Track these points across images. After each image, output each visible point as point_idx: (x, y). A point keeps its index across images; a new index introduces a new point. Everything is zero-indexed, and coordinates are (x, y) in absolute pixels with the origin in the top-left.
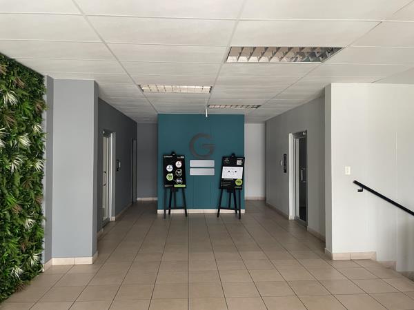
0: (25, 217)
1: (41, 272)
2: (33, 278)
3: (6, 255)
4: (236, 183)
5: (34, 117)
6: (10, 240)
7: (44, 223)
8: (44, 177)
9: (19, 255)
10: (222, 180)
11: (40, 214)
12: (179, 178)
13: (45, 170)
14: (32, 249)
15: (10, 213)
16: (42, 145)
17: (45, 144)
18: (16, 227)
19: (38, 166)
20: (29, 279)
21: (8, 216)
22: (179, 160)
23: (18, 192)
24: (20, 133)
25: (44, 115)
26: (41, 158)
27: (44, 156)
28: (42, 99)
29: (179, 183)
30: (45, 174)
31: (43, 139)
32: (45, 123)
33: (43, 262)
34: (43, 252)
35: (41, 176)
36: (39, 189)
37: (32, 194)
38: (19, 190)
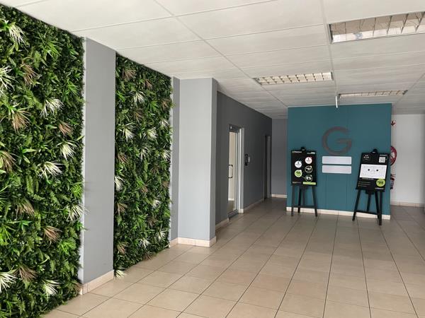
0: (153, 198)
1: (167, 247)
2: (160, 251)
3: (135, 228)
4: (378, 184)
5: (161, 114)
6: (139, 215)
7: (170, 205)
8: (171, 166)
9: (147, 229)
10: (360, 180)
11: (167, 197)
12: (309, 175)
13: (171, 160)
14: (159, 226)
15: (140, 194)
16: (169, 138)
17: (171, 137)
18: (145, 206)
19: (165, 156)
20: (156, 251)
21: (138, 195)
22: (309, 156)
23: (146, 176)
24: (148, 127)
25: (171, 112)
26: (168, 149)
27: (171, 148)
28: (169, 98)
29: (309, 181)
30: (171, 163)
31: (170, 133)
32: (171, 119)
33: (169, 239)
34: (170, 231)
35: (168, 164)
36: (166, 175)
37: (160, 179)
38: (148, 175)
